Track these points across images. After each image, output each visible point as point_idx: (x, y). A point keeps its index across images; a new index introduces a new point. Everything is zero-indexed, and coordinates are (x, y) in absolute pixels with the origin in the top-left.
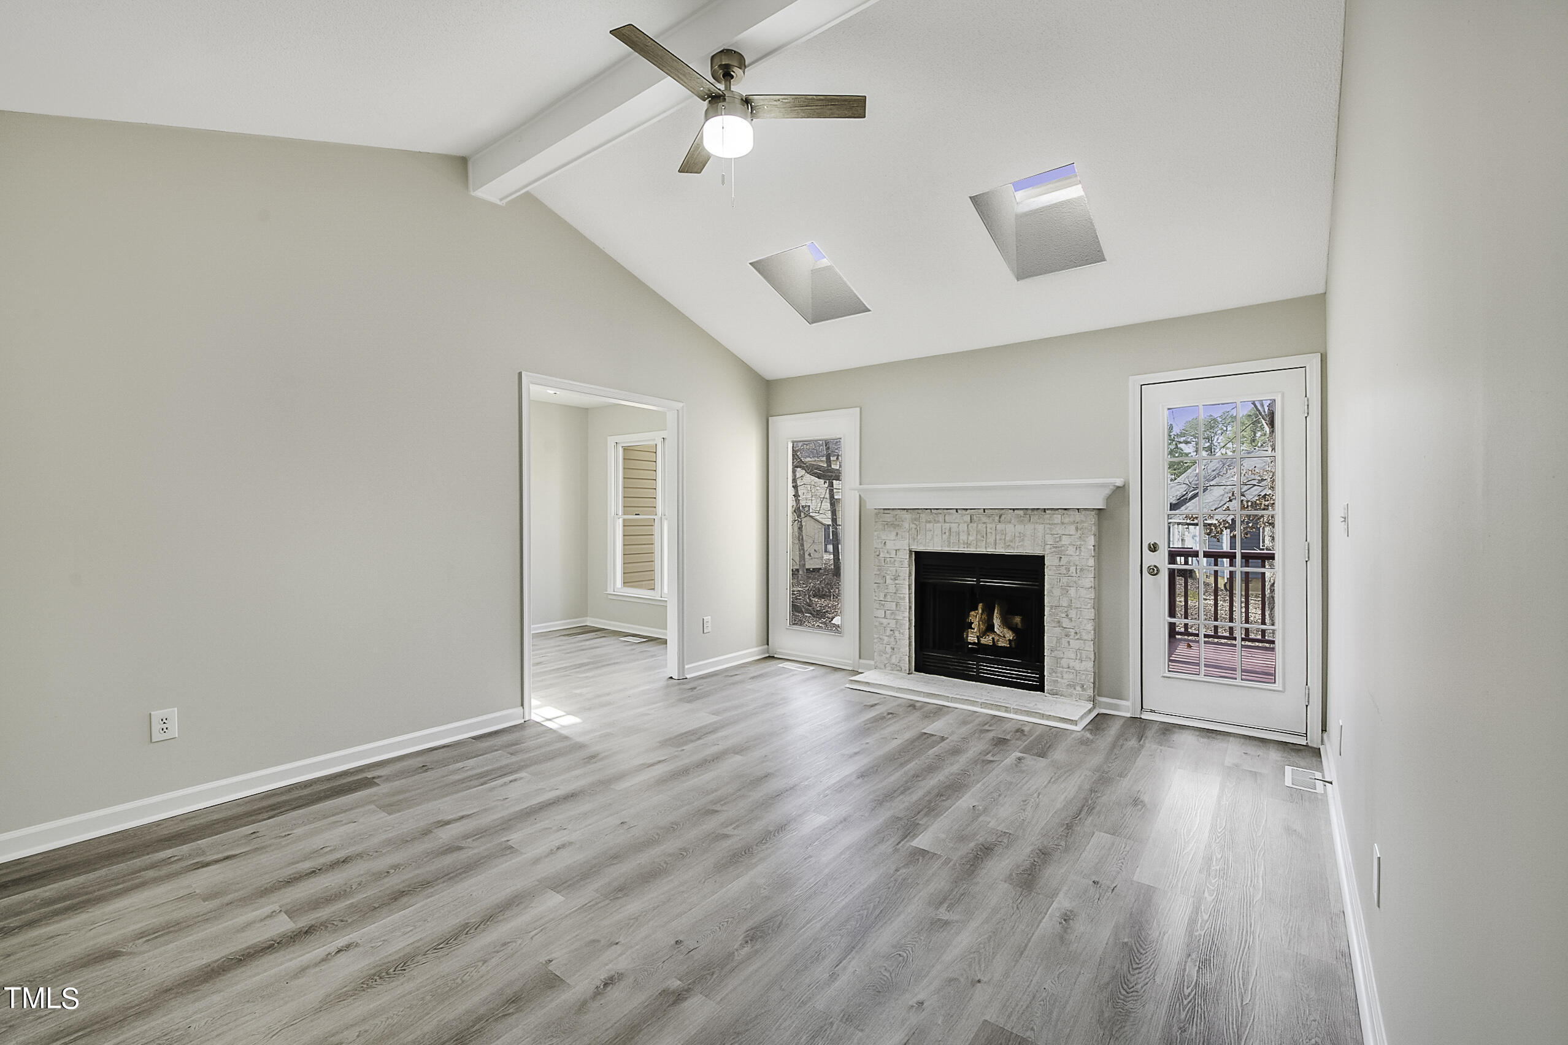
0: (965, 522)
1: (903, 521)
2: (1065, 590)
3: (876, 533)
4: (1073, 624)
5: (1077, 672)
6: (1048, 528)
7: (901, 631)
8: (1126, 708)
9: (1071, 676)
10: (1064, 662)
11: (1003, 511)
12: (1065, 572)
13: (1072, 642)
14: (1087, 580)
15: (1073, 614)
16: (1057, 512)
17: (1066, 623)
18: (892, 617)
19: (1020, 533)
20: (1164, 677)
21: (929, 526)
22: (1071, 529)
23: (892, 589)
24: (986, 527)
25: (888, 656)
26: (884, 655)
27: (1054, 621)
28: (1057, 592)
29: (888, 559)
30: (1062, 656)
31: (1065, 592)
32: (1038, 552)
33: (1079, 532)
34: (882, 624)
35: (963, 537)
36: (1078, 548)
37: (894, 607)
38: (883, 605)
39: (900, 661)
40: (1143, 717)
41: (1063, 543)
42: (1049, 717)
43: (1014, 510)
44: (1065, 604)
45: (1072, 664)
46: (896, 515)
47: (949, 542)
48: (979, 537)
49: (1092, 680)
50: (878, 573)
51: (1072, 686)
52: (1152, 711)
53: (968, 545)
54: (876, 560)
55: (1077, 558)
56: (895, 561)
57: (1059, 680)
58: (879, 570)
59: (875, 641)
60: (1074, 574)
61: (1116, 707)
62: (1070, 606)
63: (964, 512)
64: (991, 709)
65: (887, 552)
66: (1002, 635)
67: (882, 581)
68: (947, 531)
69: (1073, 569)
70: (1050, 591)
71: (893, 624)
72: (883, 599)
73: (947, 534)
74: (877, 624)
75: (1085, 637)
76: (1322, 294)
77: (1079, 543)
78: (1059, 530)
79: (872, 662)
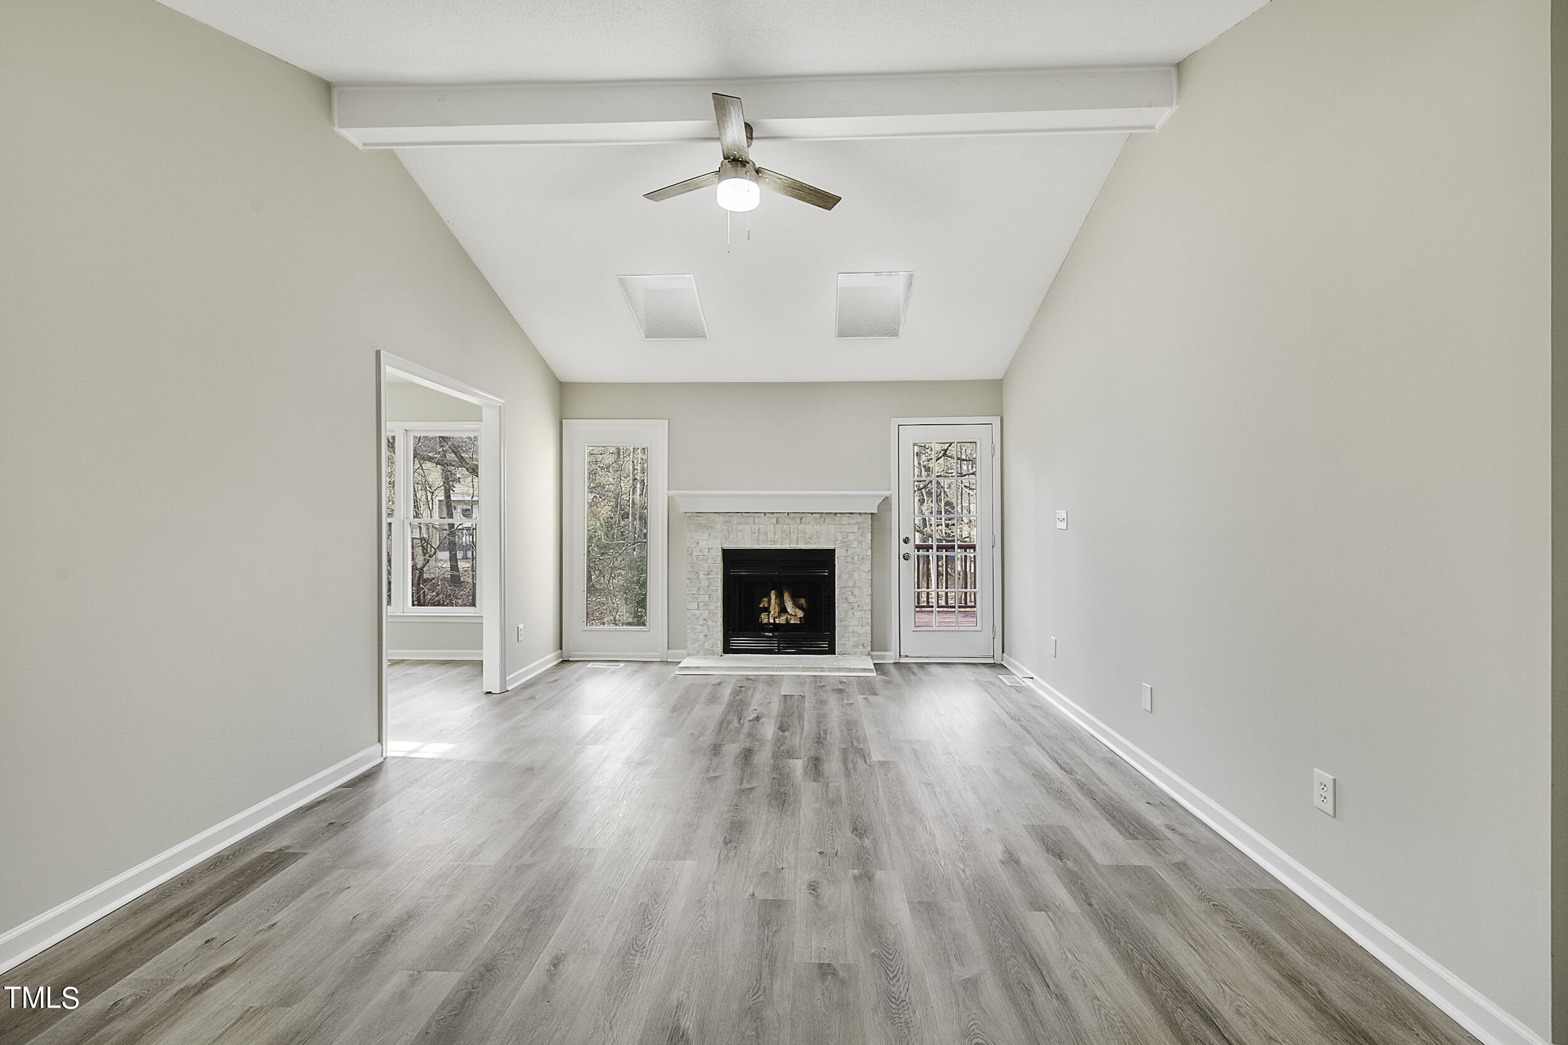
0: (772, 524)
1: (715, 523)
2: (851, 575)
3: (688, 534)
4: (857, 599)
5: (860, 635)
6: (838, 528)
7: (714, 619)
8: (890, 657)
9: (856, 639)
10: (850, 629)
11: (804, 514)
12: (851, 561)
13: (856, 613)
14: (867, 566)
15: (856, 591)
16: (845, 515)
17: (851, 599)
18: (706, 608)
19: (817, 532)
20: (914, 631)
21: (740, 527)
22: (855, 528)
23: (705, 583)
24: (790, 528)
25: (701, 643)
26: (697, 642)
27: (843, 599)
28: (845, 576)
29: (701, 557)
30: (848, 624)
31: (850, 575)
32: (830, 547)
33: (861, 530)
34: (695, 615)
35: (771, 536)
36: (860, 542)
37: (707, 599)
38: (696, 598)
39: (713, 645)
40: (901, 661)
41: (849, 539)
42: (854, 670)
43: (812, 513)
44: (851, 585)
45: (856, 629)
46: (709, 518)
47: (758, 540)
48: (784, 535)
49: (870, 640)
50: (691, 569)
51: (856, 646)
52: (906, 656)
53: (775, 542)
54: (689, 558)
55: (859, 550)
56: (708, 558)
57: (846, 643)
58: (692, 567)
59: (688, 631)
60: (857, 562)
61: (883, 657)
62: (854, 586)
63: (771, 515)
64: (810, 671)
65: (701, 551)
66: (795, 614)
67: (694, 577)
68: (756, 531)
69: (856, 558)
70: (840, 576)
71: (706, 614)
72: (696, 593)
73: (756, 533)
74: (689, 615)
75: (866, 609)
76: (999, 380)
77: (860, 539)
78: (846, 529)
79: (685, 651)
